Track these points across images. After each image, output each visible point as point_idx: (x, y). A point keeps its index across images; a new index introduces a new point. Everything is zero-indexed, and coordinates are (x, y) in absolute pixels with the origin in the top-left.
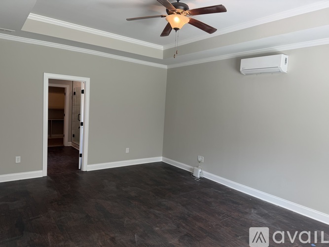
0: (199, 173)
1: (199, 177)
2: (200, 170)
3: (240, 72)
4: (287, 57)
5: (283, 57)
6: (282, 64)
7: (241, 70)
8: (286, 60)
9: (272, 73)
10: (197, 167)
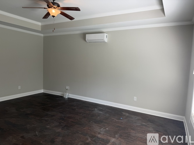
0: (67, 96)
1: (67, 98)
2: (67, 94)
3: (86, 41)
4: (107, 35)
5: (105, 34)
6: (105, 38)
7: (86, 40)
8: (107, 36)
9: (101, 42)
10: (66, 92)
